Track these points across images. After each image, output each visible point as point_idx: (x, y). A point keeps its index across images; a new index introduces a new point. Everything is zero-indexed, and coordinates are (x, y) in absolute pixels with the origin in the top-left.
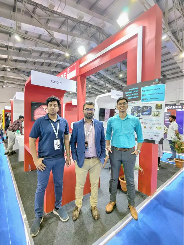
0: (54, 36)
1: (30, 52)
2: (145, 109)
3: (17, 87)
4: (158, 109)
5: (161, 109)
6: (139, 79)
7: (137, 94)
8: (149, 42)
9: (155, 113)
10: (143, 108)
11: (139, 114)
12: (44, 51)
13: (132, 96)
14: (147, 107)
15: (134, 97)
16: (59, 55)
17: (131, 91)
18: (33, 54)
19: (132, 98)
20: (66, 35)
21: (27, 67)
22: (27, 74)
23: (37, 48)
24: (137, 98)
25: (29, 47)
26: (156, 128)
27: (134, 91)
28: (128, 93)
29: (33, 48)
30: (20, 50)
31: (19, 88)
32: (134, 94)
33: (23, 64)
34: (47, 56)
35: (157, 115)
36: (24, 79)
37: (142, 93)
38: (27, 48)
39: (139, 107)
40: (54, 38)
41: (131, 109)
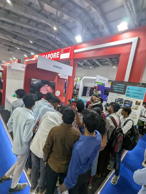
0: (45, 8)
1: (19, 17)
2: (127, 102)
3: (3, 46)
4: (137, 105)
5: (140, 105)
6: (126, 79)
7: (123, 90)
8: (141, 53)
9: (135, 107)
10: (126, 101)
11: (121, 104)
12: (33, 19)
13: (118, 89)
14: (129, 101)
15: (119, 91)
16: (46, 26)
17: (118, 86)
18: (21, 19)
19: (118, 91)
20: (56, 10)
21: (15, 30)
22: (14, 37)
23: (26, 15)
24: (122, 92)
25: (18, 12)
26: (133, 117)
27: (120, 87)
28: (115, 86)
29: (22, 14)
30: (9, 12)
31: (5, 48)
32: (120, 89)
33: (11, 26)
34: (34, 24)
35: (136, 109)
36: (10, 40)
37: (127, 90)
38: (16, 12)
39: (122, 99)
40: (44, 10)
41: (116, 99)
